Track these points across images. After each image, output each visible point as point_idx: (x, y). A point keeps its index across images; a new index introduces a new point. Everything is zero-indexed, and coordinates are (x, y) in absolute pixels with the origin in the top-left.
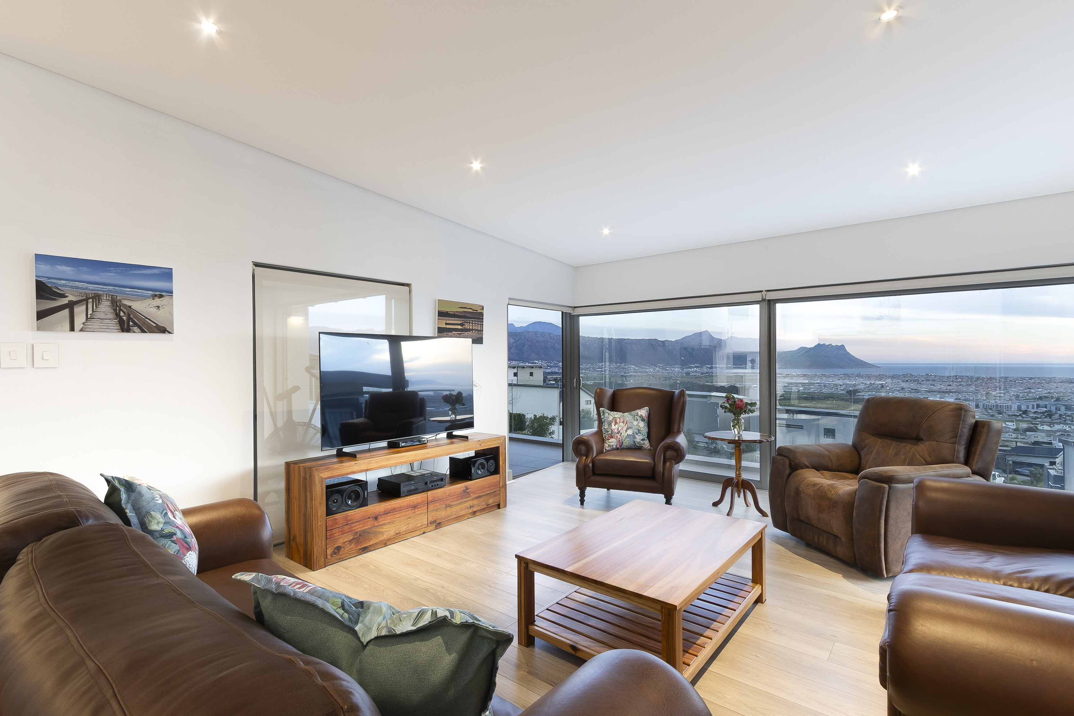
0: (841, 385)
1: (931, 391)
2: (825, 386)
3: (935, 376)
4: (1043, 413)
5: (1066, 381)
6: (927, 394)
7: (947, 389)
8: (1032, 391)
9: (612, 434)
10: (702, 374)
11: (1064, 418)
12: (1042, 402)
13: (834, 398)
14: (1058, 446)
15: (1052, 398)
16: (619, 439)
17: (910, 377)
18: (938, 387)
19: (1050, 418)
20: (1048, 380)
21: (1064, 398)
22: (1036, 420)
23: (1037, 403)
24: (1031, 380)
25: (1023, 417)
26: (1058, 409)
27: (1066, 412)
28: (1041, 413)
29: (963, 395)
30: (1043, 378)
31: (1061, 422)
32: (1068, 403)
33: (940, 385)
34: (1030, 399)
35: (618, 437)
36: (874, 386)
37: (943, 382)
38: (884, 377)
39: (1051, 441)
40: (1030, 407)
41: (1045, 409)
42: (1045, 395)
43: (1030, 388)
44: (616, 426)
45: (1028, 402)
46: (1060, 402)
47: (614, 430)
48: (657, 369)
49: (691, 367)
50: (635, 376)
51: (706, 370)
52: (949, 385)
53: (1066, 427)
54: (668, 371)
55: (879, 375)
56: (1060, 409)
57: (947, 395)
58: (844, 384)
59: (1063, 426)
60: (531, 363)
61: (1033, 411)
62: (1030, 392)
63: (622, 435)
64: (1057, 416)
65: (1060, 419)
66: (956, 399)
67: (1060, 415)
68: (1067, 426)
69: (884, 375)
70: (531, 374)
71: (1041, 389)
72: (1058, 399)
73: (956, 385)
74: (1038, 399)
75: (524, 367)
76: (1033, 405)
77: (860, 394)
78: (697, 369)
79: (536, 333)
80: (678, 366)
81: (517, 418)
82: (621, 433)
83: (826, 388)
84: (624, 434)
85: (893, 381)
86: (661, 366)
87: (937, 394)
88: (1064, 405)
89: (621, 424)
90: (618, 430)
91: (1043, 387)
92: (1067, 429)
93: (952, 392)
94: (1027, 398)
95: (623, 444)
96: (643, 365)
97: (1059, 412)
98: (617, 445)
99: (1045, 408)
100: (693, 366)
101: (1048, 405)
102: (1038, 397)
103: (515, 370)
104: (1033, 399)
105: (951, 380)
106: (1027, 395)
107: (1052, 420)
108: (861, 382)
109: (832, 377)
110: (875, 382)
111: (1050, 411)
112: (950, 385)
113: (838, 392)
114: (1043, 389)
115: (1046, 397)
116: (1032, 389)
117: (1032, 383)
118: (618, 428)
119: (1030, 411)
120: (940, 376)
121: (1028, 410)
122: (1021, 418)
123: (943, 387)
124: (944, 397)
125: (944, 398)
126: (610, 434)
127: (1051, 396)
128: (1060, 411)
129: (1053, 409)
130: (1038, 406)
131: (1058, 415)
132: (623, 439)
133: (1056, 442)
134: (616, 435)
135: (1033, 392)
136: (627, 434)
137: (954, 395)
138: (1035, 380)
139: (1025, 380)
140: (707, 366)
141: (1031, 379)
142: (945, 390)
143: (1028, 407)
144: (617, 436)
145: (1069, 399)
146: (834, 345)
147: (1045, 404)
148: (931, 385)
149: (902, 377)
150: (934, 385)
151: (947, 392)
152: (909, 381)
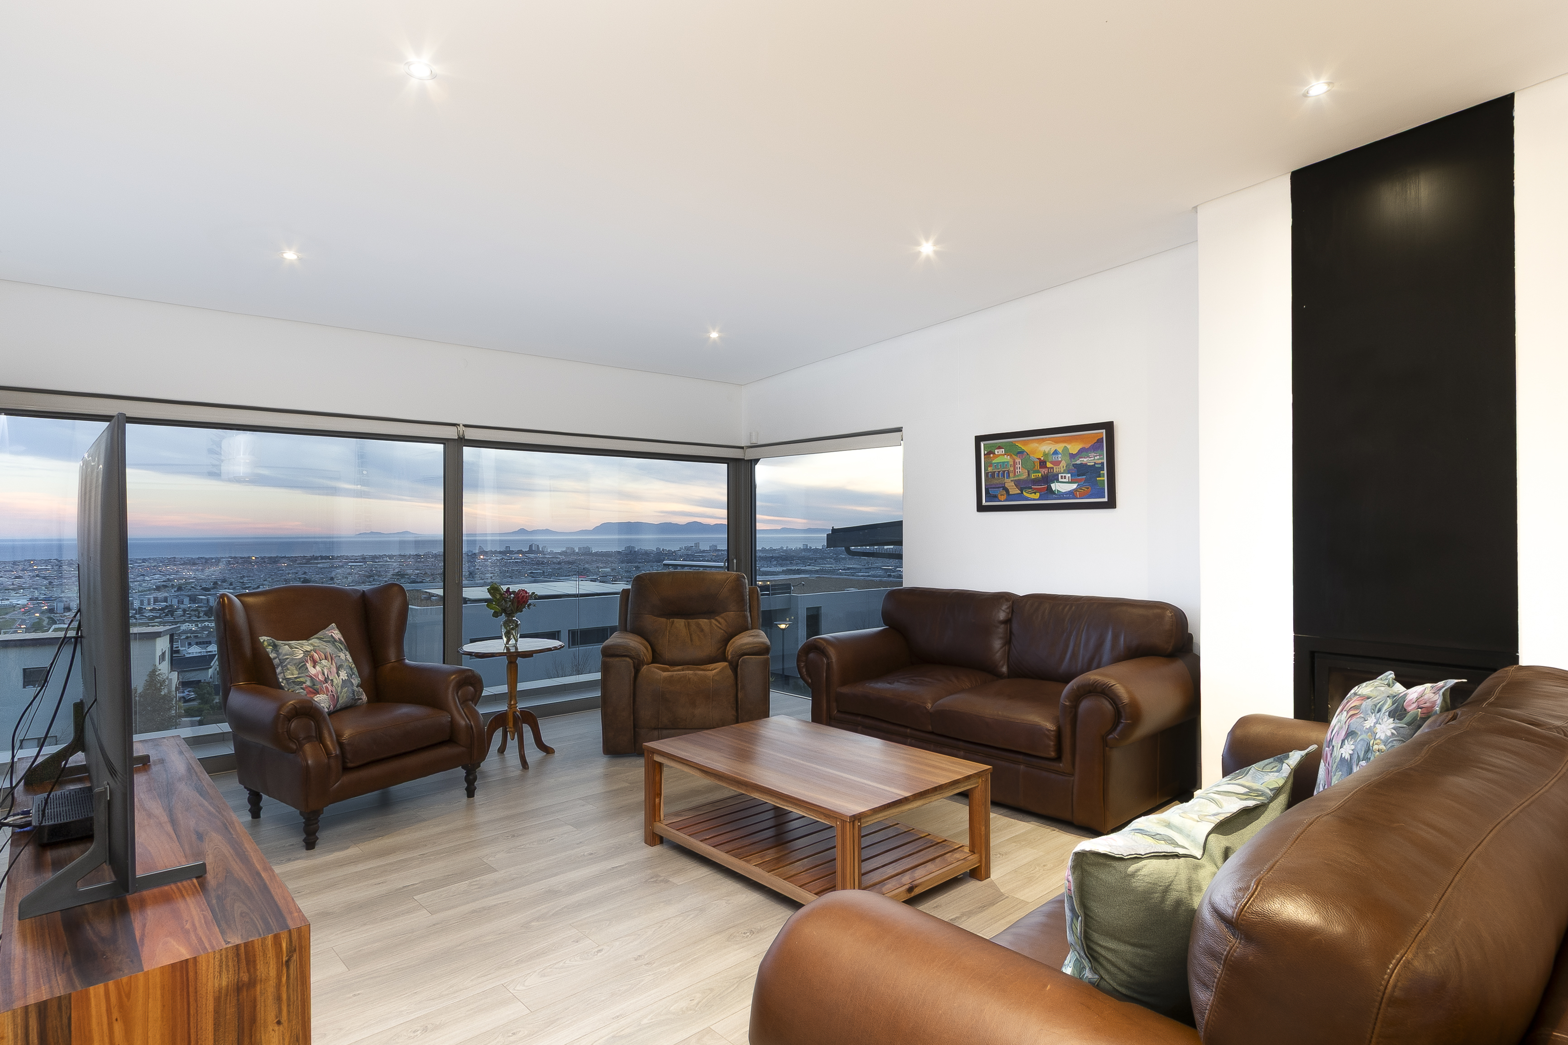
4: (162, 609)
5: (188, 562)
8: (147, 578)
9: (314, 685)
11: (188, 614)
12: (160, 594)
14: (187, 653)
15: (172, 587)
16: (332, 692)
19: (172, 616)
20: (167, 562)
21: (186, 587)
22: (154, 621)
23: (155, 596)
24: (145, 563)
25: (136, 619)
26: (181, 602)
27: (190, 605)
28: (159, 610)
29: (42, 592)
30: (161, 559)
31: (184, 620)
32: (193, 593)
34: (145, 591)
35: (330, 688)
37: (5, 571)
39: (178, 647)
40: (146, 602)
41: (165, 604)
42: (164, 583)
43: (143, 575)
44: (318, 668)
45: (142, 595)
46: (182, 593)
47: (317, 675)
52: (16, 577)
53: (192, 625)
56: (183, 602)
59: (189, 625)
61: (149, 608)
62: (144, 580)
63: (334, 684)
64: (180, 612)
65: (183, 616)
66: (31, 599)
67: (184, 611)
68: (194, 625)
71: (158, 576)
72: (180, 589)
73: (29, 575)
74: (154, 590)
76: (149, 600)
82: (332, 680)
84: (337, 681)
88: (188, 596)
89: (324, 662)
90: (324, 674)
91: (160, 571)
92: (193, 629)
94: (141, 589)
95: (338, 701)
97: (182, 606)
98: (330, 706)
99: (165, 602)
101: (168, 598)
102: (154, 587)
104: (149, 590)
105: (21, 567)
106: (140, 585)
107: (174, 618)
111: (171, 606)
114: (160, 575)
115: (165, 586)
116: (146, 576)
117: (146, 567)
118: (322, 670)
119: (145, 609)
121: (143, 607)
122: (134, 621)
123: (7, 580)
124: (9, 598)
125: (8, 600)
126: (309, 687)
127: (170, 584)
128: (183, 604)
129: (175, 602)
130: (156, 600)
131: (180, 610)
132: (339, 691)
133: (184, 649)
134: (324, 685)
135: (147, 581)
136: (341, 680)
137: (27, 592)
138: (150, 563)
139: (136, 563)
141: (144, 560)
142: (10, 585)
143: (142, 602)
144: (327, 688)
145: (192, 587)
147: (165, 597)
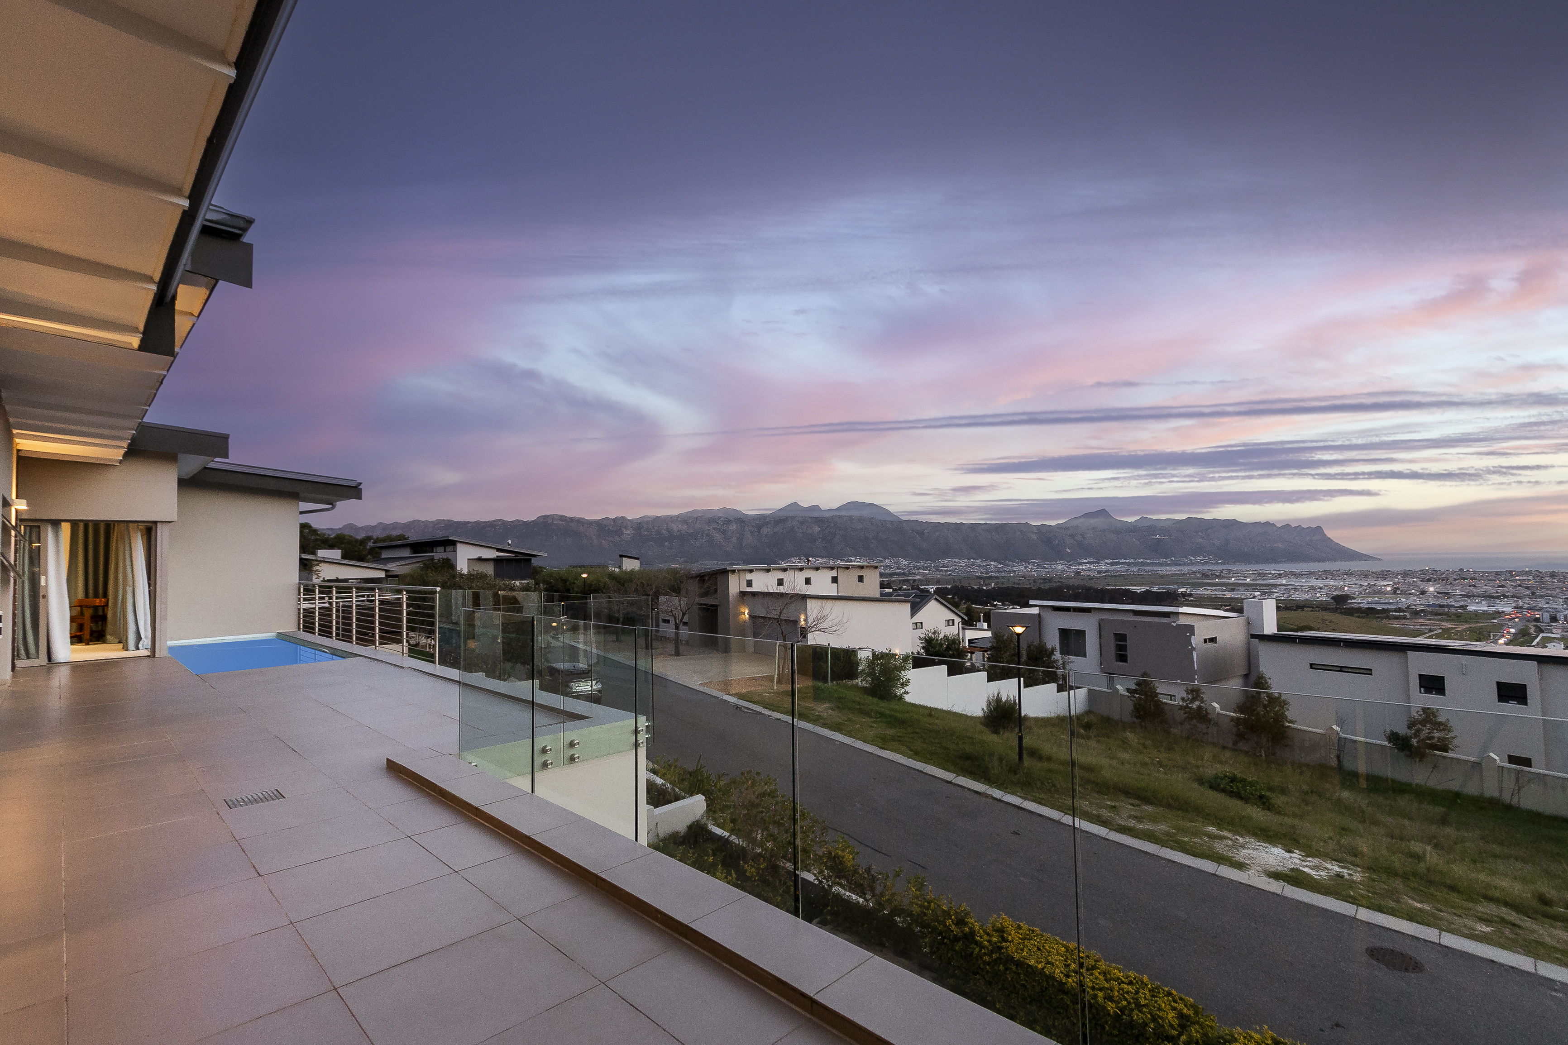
0: (1321, 588)
1: (1470, 596)
2: (1295, 589)
3: (1475, 572)
6: (1466, 601)
7: (1497, 592)
10: (1099, 572)
13: (1313, 608)
17: (1432, 574)
18: (1483, 588)
33: (1486, 585)
36: (1375, 588)
38: (1389, 574)
48: (1030, 567)
49: (1082, 564)
50: (996, 577)
51: (1105, 567)
54: (1047, 570)
55: (1382, 571)
57: (1498, 601)
58: (1325, 586)
60: (844, 560)
69: (1389, 571)
70: (861, 579)
75: (848, 568)
77: (1353, 601)
78: (1092, 566)
79: (851, 518)
80: (1061, 562)
81: (843, 657)
83: (1298, 593)
85: (1405, 580)
86: (1034, 562)
87: (1483, 600)
93: (1507, 597)
96: (1010, 561)
100: (1085, 561)
103: (834, 573)
108: (1352, 582)
109: (1305, 575)
110: (1375, 582)
112: (1502, 586)
113: (1318, 598)
120: (1483, 572)
140: (1106, 561)
146: (1305, 527)
148: (1470, 586)
149: (1421, 574)
150: (1474, 586)
151: (1498, 597)
152: (1433, 580)
